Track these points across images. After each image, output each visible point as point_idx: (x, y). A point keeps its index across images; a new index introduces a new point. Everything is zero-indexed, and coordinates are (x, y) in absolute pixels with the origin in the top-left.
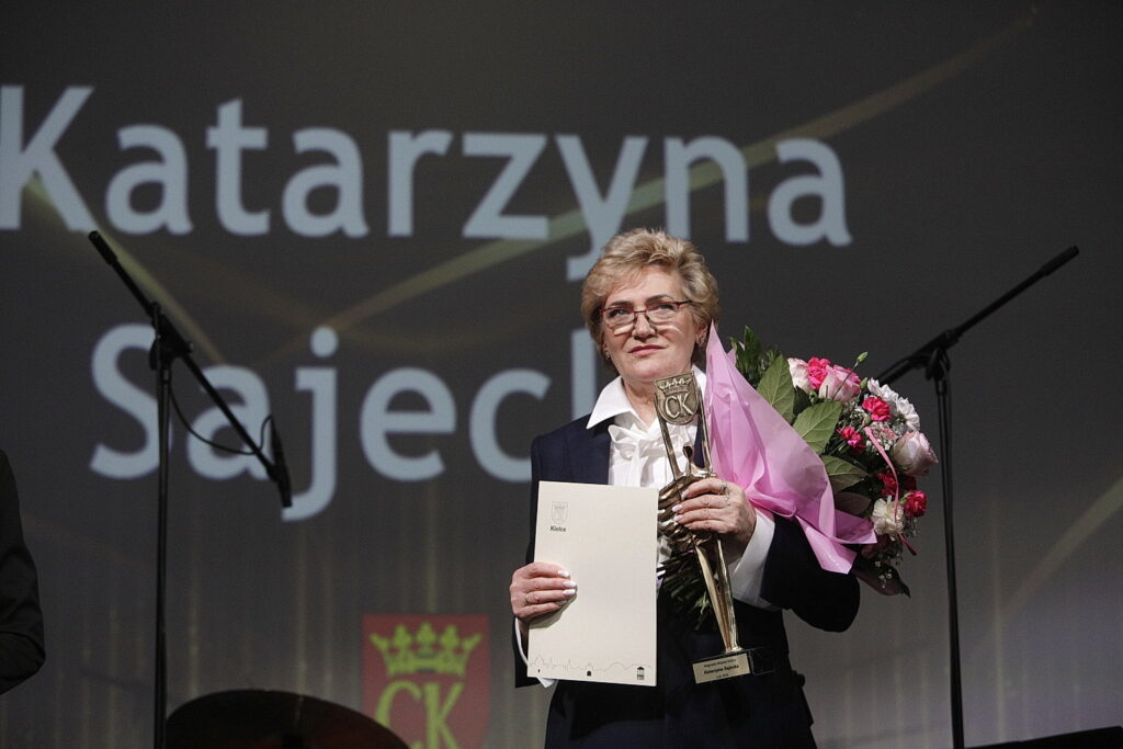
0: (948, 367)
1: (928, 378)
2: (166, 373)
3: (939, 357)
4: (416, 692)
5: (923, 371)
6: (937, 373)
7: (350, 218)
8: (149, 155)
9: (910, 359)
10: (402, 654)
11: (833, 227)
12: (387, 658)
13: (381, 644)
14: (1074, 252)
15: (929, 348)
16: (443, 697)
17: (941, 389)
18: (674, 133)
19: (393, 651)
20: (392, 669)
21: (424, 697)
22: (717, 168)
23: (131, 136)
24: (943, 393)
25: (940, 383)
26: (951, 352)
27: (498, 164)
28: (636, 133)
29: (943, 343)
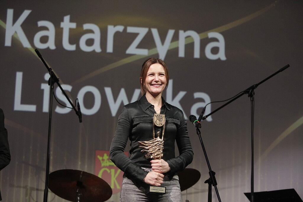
0: (254, 94)
1: (249, 97)
2: (53, 86)
3: (252, 91)
4: (109, 171)
5: (247, 95)
6: (251, 95)
7: (97, 47)
8: (45, 28)
9: (244, 91)
10: (105, 161)
11: (222, 55)
12: (102, 162)
13: (100, 158)
14: (288, 66)
15: (249, 89)
16: (116, 173)
17: (252, 100)
18: (182, 29)
19: (103, 160)
20: (103, 165)
21: (111, 172)
22: (192, 39)
23: (41, 23)
24: (252, 101)
25: (252, 98)
26: (255, 90)
27: (136, 35)
28: (172, 29)
29: (253, 88)
